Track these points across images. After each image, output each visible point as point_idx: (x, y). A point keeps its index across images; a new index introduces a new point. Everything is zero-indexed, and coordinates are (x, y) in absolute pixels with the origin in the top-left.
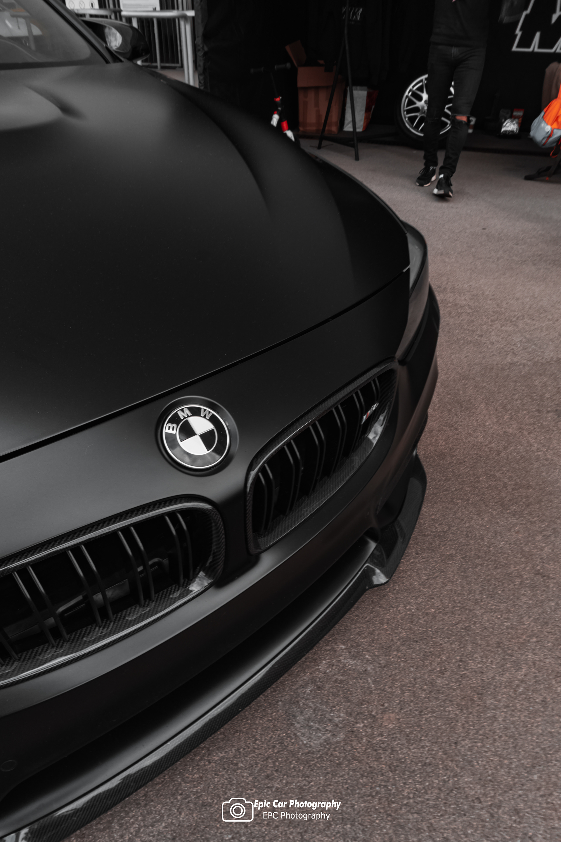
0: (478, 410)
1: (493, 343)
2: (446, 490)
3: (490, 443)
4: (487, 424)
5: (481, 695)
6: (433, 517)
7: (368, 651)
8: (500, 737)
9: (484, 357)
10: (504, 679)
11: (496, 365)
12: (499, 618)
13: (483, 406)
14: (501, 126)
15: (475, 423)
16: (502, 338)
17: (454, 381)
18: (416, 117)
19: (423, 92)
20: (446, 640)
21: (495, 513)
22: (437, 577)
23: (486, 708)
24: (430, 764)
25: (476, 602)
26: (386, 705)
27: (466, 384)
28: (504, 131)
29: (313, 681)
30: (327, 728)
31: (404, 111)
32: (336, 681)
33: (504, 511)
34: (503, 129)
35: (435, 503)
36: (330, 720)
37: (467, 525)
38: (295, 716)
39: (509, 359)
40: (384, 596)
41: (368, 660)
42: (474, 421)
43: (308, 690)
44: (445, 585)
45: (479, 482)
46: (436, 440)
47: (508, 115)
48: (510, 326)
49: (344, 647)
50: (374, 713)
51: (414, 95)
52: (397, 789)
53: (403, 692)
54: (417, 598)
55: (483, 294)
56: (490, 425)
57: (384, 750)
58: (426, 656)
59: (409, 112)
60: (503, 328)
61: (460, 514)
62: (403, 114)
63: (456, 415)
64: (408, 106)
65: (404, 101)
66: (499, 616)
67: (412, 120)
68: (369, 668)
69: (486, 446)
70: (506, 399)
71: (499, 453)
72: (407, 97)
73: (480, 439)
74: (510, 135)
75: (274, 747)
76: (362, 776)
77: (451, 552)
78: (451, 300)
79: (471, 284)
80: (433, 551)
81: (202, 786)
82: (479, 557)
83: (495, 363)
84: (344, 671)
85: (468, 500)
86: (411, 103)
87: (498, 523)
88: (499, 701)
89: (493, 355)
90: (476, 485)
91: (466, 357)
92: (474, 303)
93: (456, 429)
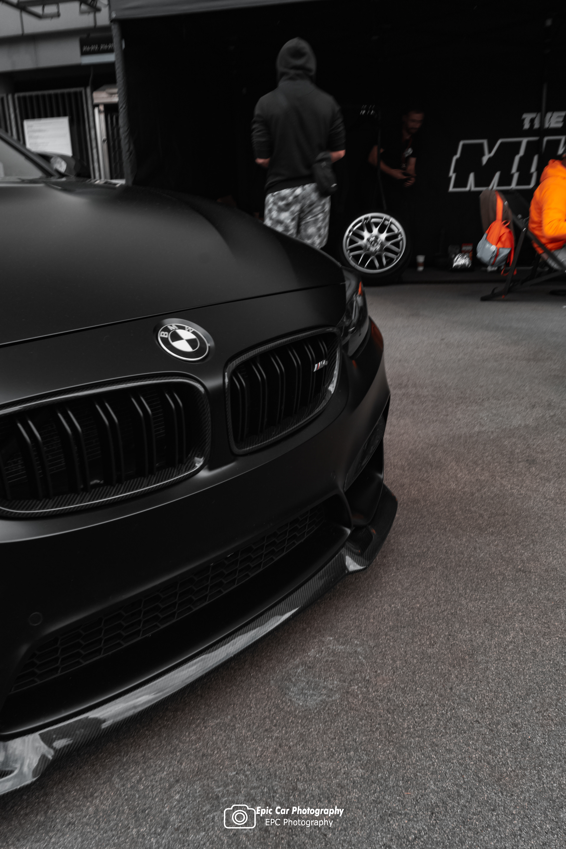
0: (449, 467)
1: (460, 420)
2: (422, 524)
3: (463, 488)
4: (459, 475)
5: (471, 656)
6: (411, 543)
7: (356, 638)
8: (493, 680)
9: (451, 430)
10: (493, 642)
11: (464, 434)
12: (484, 604)
13: (453, 463)
14: (452, 262)
15: (447, 477)
16: (469, 415)
17: (422, 448)
18: (360, 255)
19: (363, 231)
20: (433, 623)
21: (472, 535)
22: (420, 583)
23: (477, 663)
24: (426, 705)
25: (460, 595)
26: (379, 672)
27: (435, 450)
28: (455, 267)
29: (304, 663)
30: (322, 692)
31: (347, 250)
32: (327, 661)
33: (482, 533)
34: (455, 265)
35: (412, 533)
36: (324, 687)
37: (446, 545)
38: (289, 689)
39: (476, 429)
40: (368, 601)
41: (357, 644)
42: (446, 474)
43: (299, 671)
44: (427, 587)
45: (454, 515)
46: (408, 492)
47: (458, 251)
48: (475, 406)
49: (331, 638)
50: (367, 678)
51: (355, 234)
52: (396, 724)
53: (395, 662)
54: (401, 599)
55: (446, 386)
56: (462, 476)
57: (381, 701)
58: (414, 636)
59: (352, 250)
60: (469, 408)
61: (438, 539)
62: (346, 253)
63: (427, 472)
64: (350, 244)
65: (346, 241)
66: (484, 602)
67: (356, 258)
68: (359, 650)
69: (460, 490)
70: (476, 456)
71: (472, 494)
72: (348, 237)
73: (453, 486)
74: (462, 269)
75: (270, 711)
76: (361, 720)
77: (432, 565)
78: (413, 392)
79: (432, 379)
80: (414, 566)
81: (200, 744)
82: (460, 566)
83: (463, 433)
84: (334, 653)
85: (446, 528)
86: (352, 242)
87: (476, 541)
88: (490, 657)
89: (460, 428)
90: (452, 518)
91: (432, 431)
92: (437, 393)
93: (428, 482)
